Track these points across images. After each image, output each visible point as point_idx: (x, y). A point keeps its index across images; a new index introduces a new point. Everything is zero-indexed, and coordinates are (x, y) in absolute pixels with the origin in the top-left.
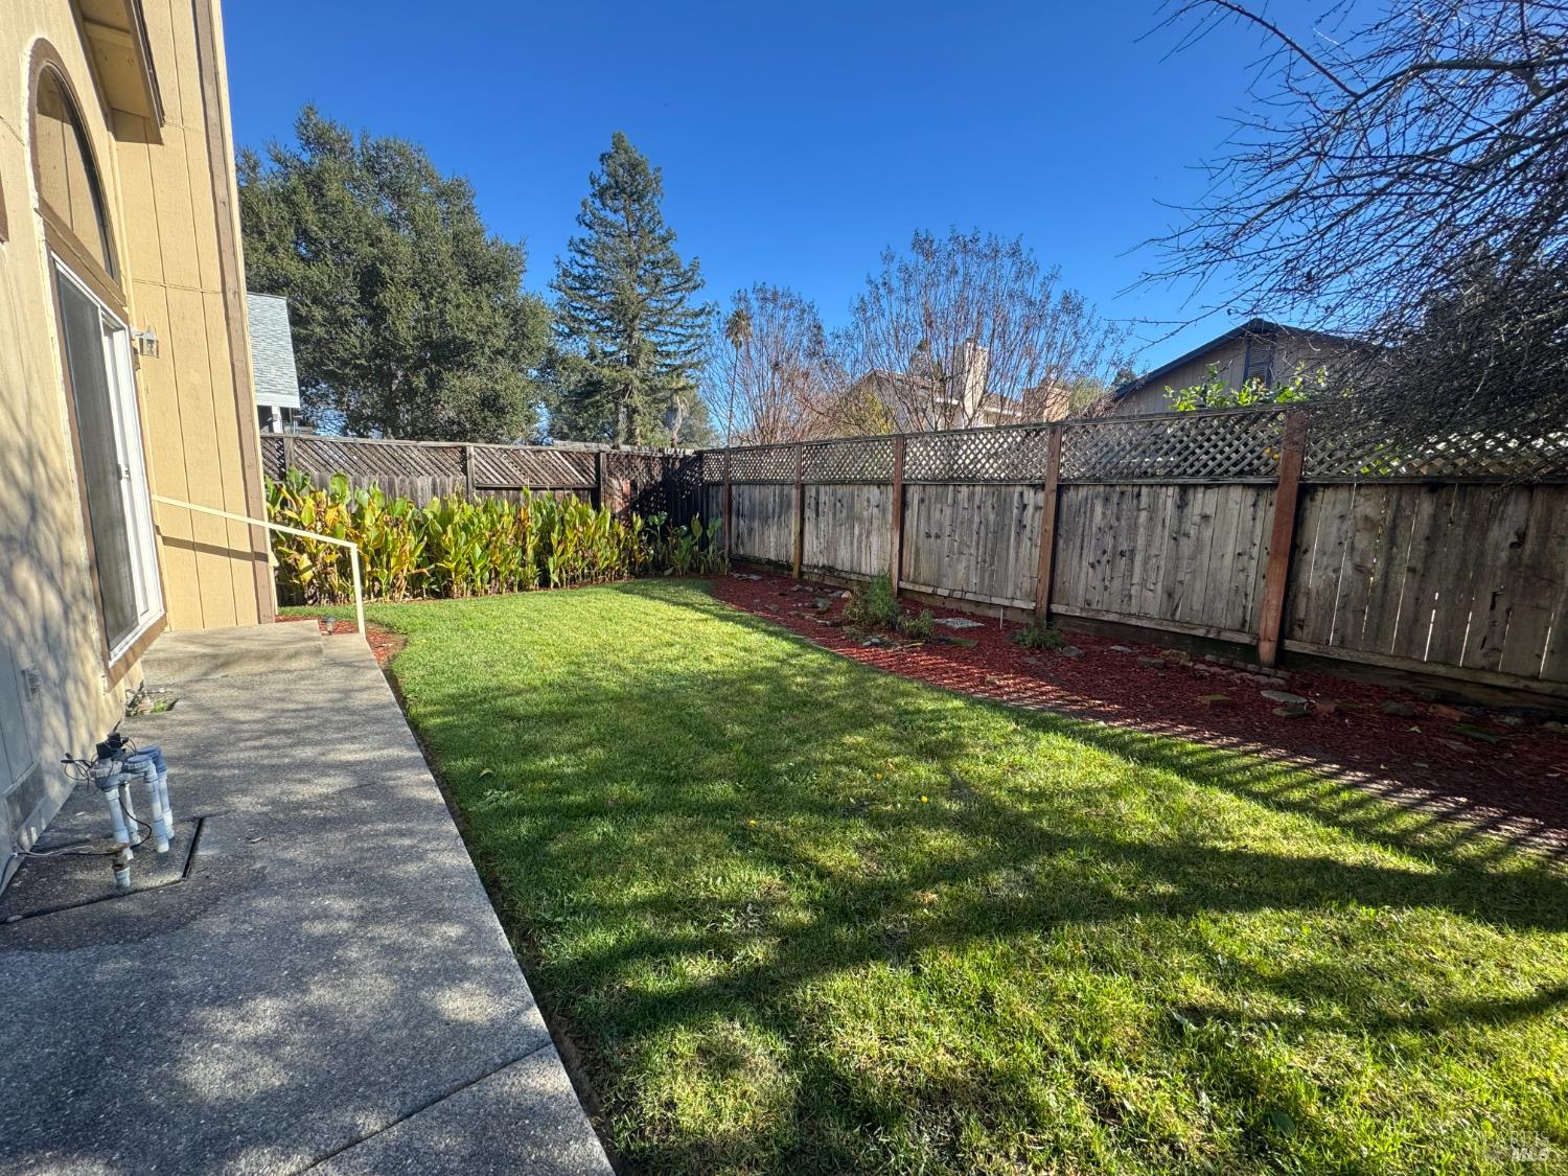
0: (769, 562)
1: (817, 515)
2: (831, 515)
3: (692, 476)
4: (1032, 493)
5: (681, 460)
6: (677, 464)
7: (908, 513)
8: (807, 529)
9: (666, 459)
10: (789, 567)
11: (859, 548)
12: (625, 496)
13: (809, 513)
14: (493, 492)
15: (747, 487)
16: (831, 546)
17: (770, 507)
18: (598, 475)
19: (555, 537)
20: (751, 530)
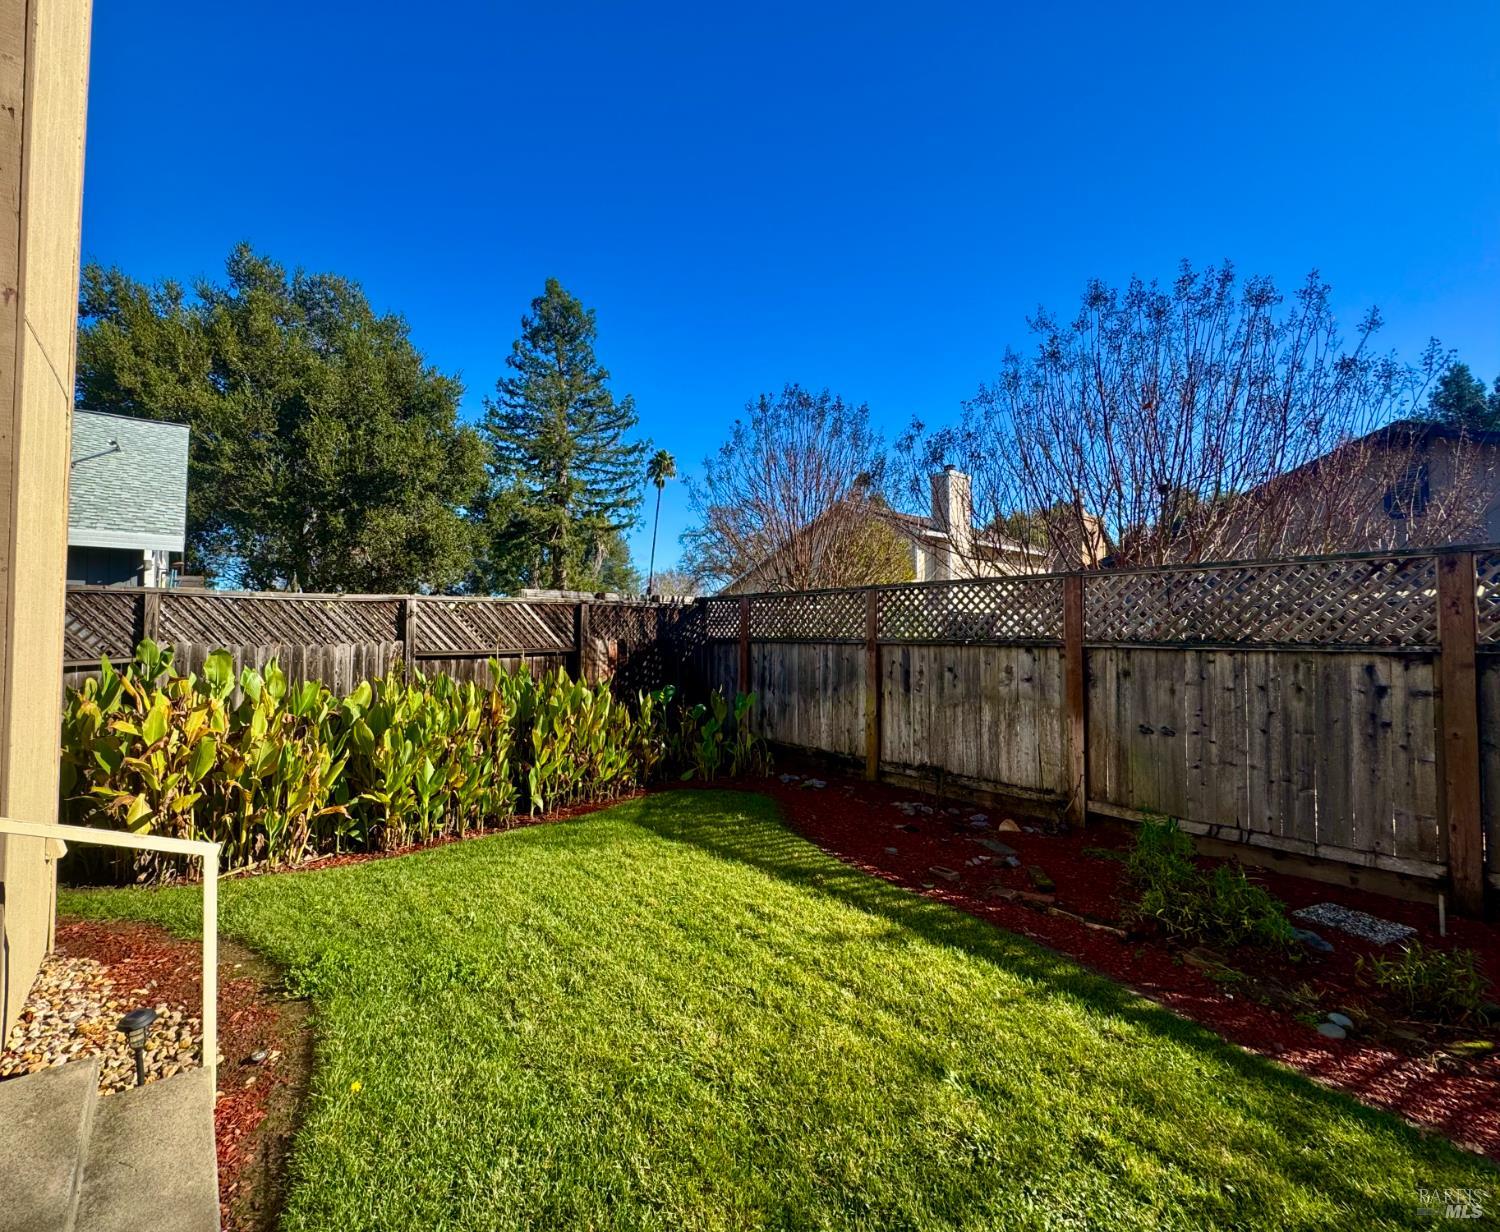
0: (819, 752)
1: (907, 689)
2: (934, 692)
3: (693, 632)
4: (1397, 668)
5: (680, 611)
6: (676, 618)
7: (1097, 695)
8: (887, 708)
9: (662, 610)
10: (857, 763)
11: (994, 742)
12: (611, 661)
13: (888, 686)
14: (437, 663)
15: (776, 647)
16: (933, 736)
17: (819, 675)
18: (577, 635)
19: (537, 734)
20: (785, 707)
